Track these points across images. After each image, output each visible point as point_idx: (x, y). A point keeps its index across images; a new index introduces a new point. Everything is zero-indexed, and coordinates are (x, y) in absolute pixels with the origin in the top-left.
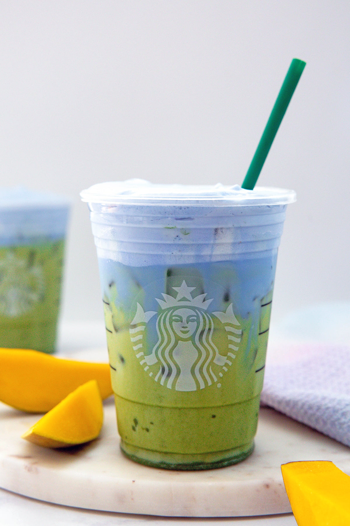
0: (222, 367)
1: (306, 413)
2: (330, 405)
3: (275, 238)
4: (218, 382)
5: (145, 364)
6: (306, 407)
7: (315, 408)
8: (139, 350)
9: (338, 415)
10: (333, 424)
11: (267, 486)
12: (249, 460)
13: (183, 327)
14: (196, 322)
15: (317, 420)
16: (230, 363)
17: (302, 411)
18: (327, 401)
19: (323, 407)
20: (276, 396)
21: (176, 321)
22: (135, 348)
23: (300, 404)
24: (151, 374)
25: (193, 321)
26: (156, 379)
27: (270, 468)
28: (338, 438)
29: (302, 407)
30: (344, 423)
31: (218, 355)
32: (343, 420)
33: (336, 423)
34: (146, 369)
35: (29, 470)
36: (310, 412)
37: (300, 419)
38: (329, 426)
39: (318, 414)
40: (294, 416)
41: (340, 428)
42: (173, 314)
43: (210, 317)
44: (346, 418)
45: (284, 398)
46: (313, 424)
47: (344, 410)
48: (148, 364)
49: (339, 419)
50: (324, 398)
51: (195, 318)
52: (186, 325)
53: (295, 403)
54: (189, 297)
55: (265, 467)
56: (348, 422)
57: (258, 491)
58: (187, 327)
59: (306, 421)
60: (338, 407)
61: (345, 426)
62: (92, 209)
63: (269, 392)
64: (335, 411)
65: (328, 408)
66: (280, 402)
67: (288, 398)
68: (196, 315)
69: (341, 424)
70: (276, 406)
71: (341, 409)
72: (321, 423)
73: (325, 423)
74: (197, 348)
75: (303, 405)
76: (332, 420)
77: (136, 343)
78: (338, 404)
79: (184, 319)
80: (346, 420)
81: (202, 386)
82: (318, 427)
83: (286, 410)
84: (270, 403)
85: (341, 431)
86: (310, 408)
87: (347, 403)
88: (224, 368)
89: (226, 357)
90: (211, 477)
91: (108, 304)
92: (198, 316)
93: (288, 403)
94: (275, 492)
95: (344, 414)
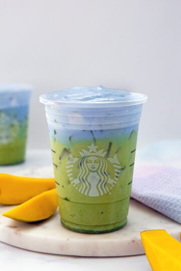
0: (112, 184)
1: (152, 203)
2: (164, 200)
5: (74, 183)
6: (152, 200)
8: (71, 176)
9: (169, 204)
10: (166, 209)
11: (134, 241)
12: (125, 228)
13: (92, 166)
14: (99, 163)
15: (158, 207)
17: (150, 202)
18: (163, 197)
20: (138, 194)
21: (89, 162)
22: (69, 175)
23: (149, 199)
24: (77, 188)
27: (135, 232)
28: (168, 216)
30: (171, 209)
31: (109, 178)
32: (171, 207)
34: (74, 185)
35: (16, 234)
36: (155, 203)
37: (149, 206)
38: (164, 210)
39: (159, 204)
40: (147, 204)
42: (88, 159)
43: (105, 161)
45: (142, 195)
46: (156, 209)
47: (171, 202)
49: (169, 207)
50: (162, 196)
51: (98, 161)
52: (94, 165)
53: (147, 198)
54: (95, 151)
55: (132, 232)
57: (129, 243)
59: (152, 207)
60: (168, 200)
61: (172, 210)
62: (46, 106)
63: (134, 192)
64: (167, 203)
65: (163, 201)
66: (140, 197)
67: (144, 196)
68: (99, 159)
69: (169, 209)
70: (138, 199)
73: (162, 208)
74: (100, 176)
75: (151, 199)
76: (165, 207)
77: (69, 173)
79: (93, 161)
81: (102, 194)
82: (159, 210)
83: (143, 201)
84: (135, 197)
85: (169, 212)
86: (155, 201)
89: (113, 180)
91: (55, 152)
92: (100, 161)
93: (143, 198)
94: (137, 244)
95: (171, 204)
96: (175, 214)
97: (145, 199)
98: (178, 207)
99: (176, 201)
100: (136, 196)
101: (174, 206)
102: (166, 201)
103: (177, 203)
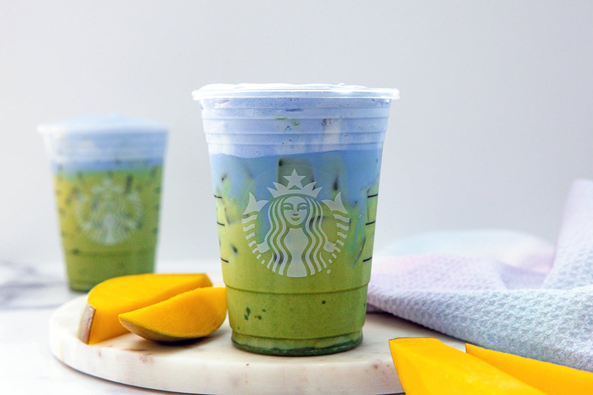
0: (332, 253)
1: (412, 309)
2: (435, 299)
3: (380, 132)
4: (327, 269)
5: (258, 252)
6: (412, 303)
7: (421, 304)
8: (252, 239)
9: (443, 307)
10: (438, 316)
11: (376, 367)
13: (294, 215)
14: (306, 210)
15: (423, 315)
16: (339, 251)
17: (408, 307)
18: (432, 296)
19: (429, 302)
20: (383, 296)
21: (288, 209)
22: (247, 238)
23: (406, 301)
24: (263, 262)
25: (304, 208)
26: (268, 267)
27: (378, 353)
29: (408, 304)
30: (449, 314)
31: (327, 241)
32: (448, 311)
33: (441, 315)
34: (258, 257)
35: (144, 360)
36: (417, 307)
37: (406, 317)
38: (434, 319)
39: (424, 308)
41: (445, 319)
42: (285, 202)
43: (319, 204)
44: (450, 309)
45: (391, 297)
47: (449, 302)
48: (260, 252)
49: (444, 311)
50: (429, 294)
51: (305, 206)
52: (297, 213)
53: (401, 302)
54: (300, 186)
55: (374, 353)
56: (452, 313)
57: (367, 371)
58: (298, 215)
59: (412, 319)
60: (443, 300)
61: (450, 316)
62: (204, 107)
64: (440, 304)
65: (433, 302)
66: (386, 302)
67: (394, 297)
68: (306, 202)
69: (446, 316)
71: (446, 302)
72: (427, 317)
73: (430, 316)
74: (308, 235)
75: (409, 301)
76: (437, 312)
77: (248, 233)
78: (443, 297)
79: (295, 207)
80: (451, 312)
81: (313, 272)
82: (424, 322)
85: (445, 322)
87: (452, 296)
88: (333, 255)
89: (335, 244)
90: (322, 360)
91: (220, 198)
92: (308, 204)
94: (383, 372)
95: (448, 306)
96: (456, 324)
97: (398, 302)
98: (462, 310)
99: (457, 298)
100: (380, 301)
101: (453, 308)
102: (439, 301)
103: (460, 302)
